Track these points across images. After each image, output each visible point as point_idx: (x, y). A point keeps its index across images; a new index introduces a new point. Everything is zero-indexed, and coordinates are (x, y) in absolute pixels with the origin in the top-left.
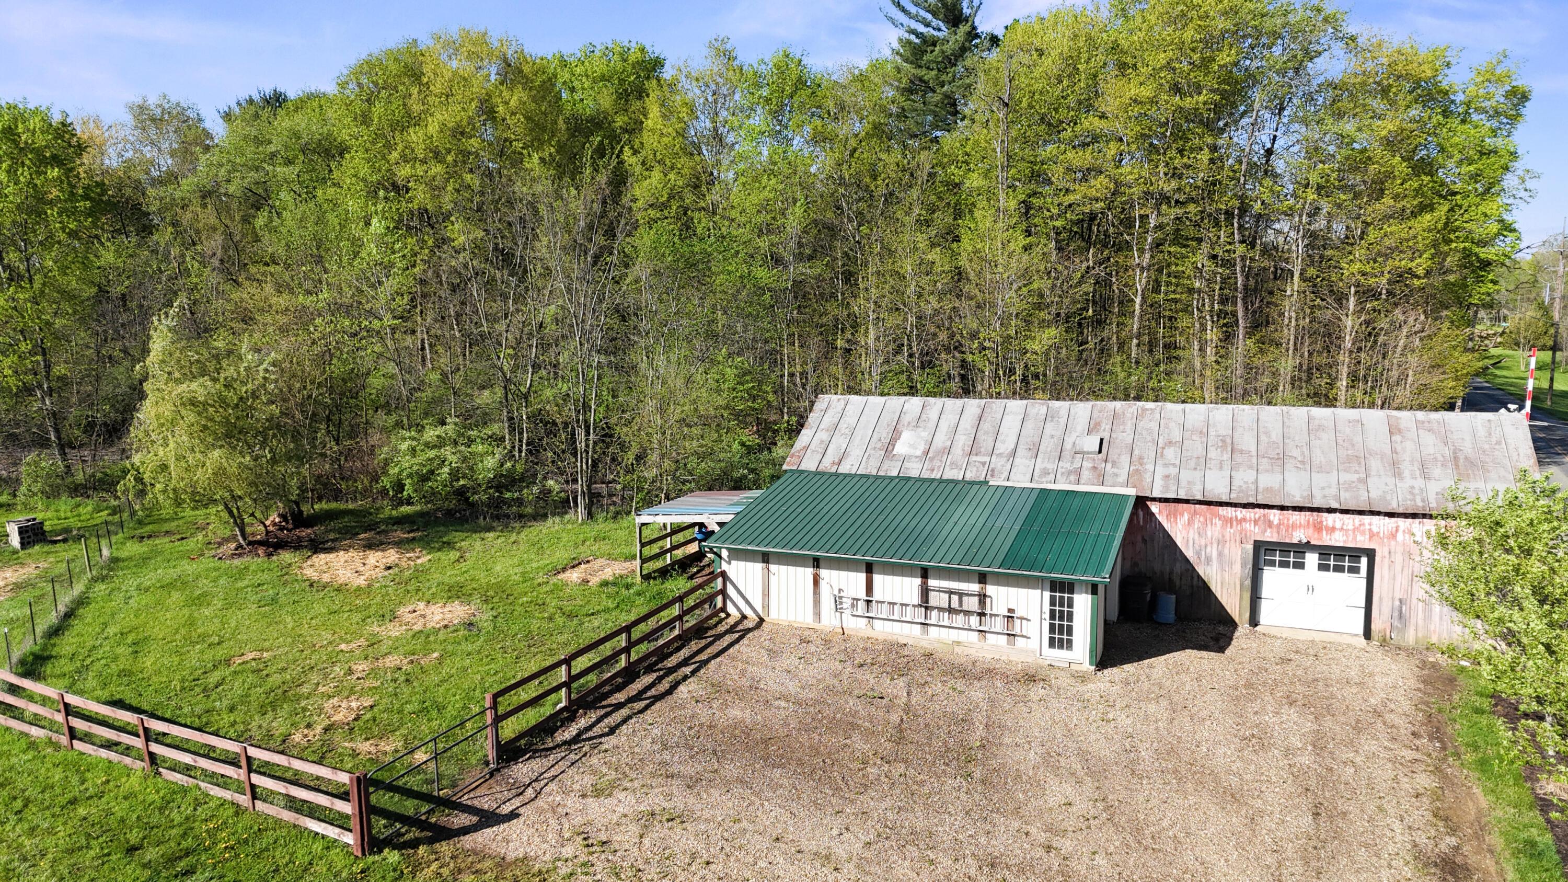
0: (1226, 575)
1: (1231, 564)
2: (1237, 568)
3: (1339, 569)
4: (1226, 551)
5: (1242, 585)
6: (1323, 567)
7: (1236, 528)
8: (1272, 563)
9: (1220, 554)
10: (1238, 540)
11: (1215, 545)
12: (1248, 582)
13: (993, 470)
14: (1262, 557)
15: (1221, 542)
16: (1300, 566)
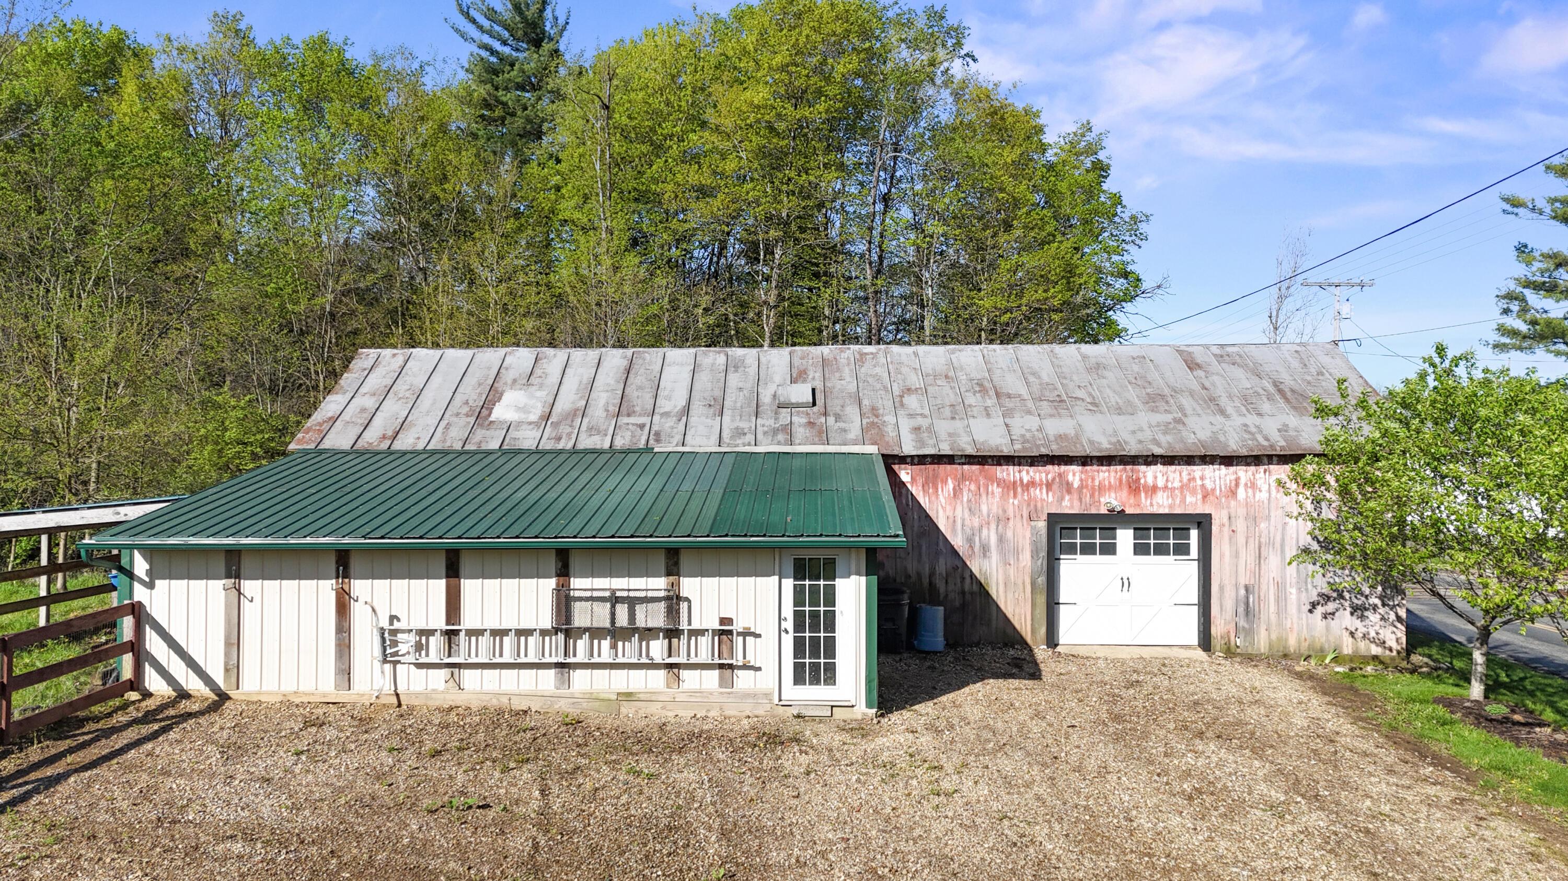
0: (1012, 571)
1: (1017, 552)
2: (1026, 557)
3: (1161, 550)
4: (1009, 534)
5: (1033, 584)
6: (1141, 549)
7: (1022, 496)
8: (1071, 549)
9: (1001, 539)
10: (1025, 515)
11: (993, 526)
12: (1042, 580)
13: (657, 434)
14: (1058, 541)
15: (1002, 520)
16: (1109, 549)
